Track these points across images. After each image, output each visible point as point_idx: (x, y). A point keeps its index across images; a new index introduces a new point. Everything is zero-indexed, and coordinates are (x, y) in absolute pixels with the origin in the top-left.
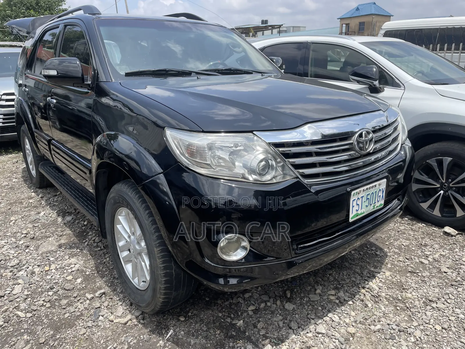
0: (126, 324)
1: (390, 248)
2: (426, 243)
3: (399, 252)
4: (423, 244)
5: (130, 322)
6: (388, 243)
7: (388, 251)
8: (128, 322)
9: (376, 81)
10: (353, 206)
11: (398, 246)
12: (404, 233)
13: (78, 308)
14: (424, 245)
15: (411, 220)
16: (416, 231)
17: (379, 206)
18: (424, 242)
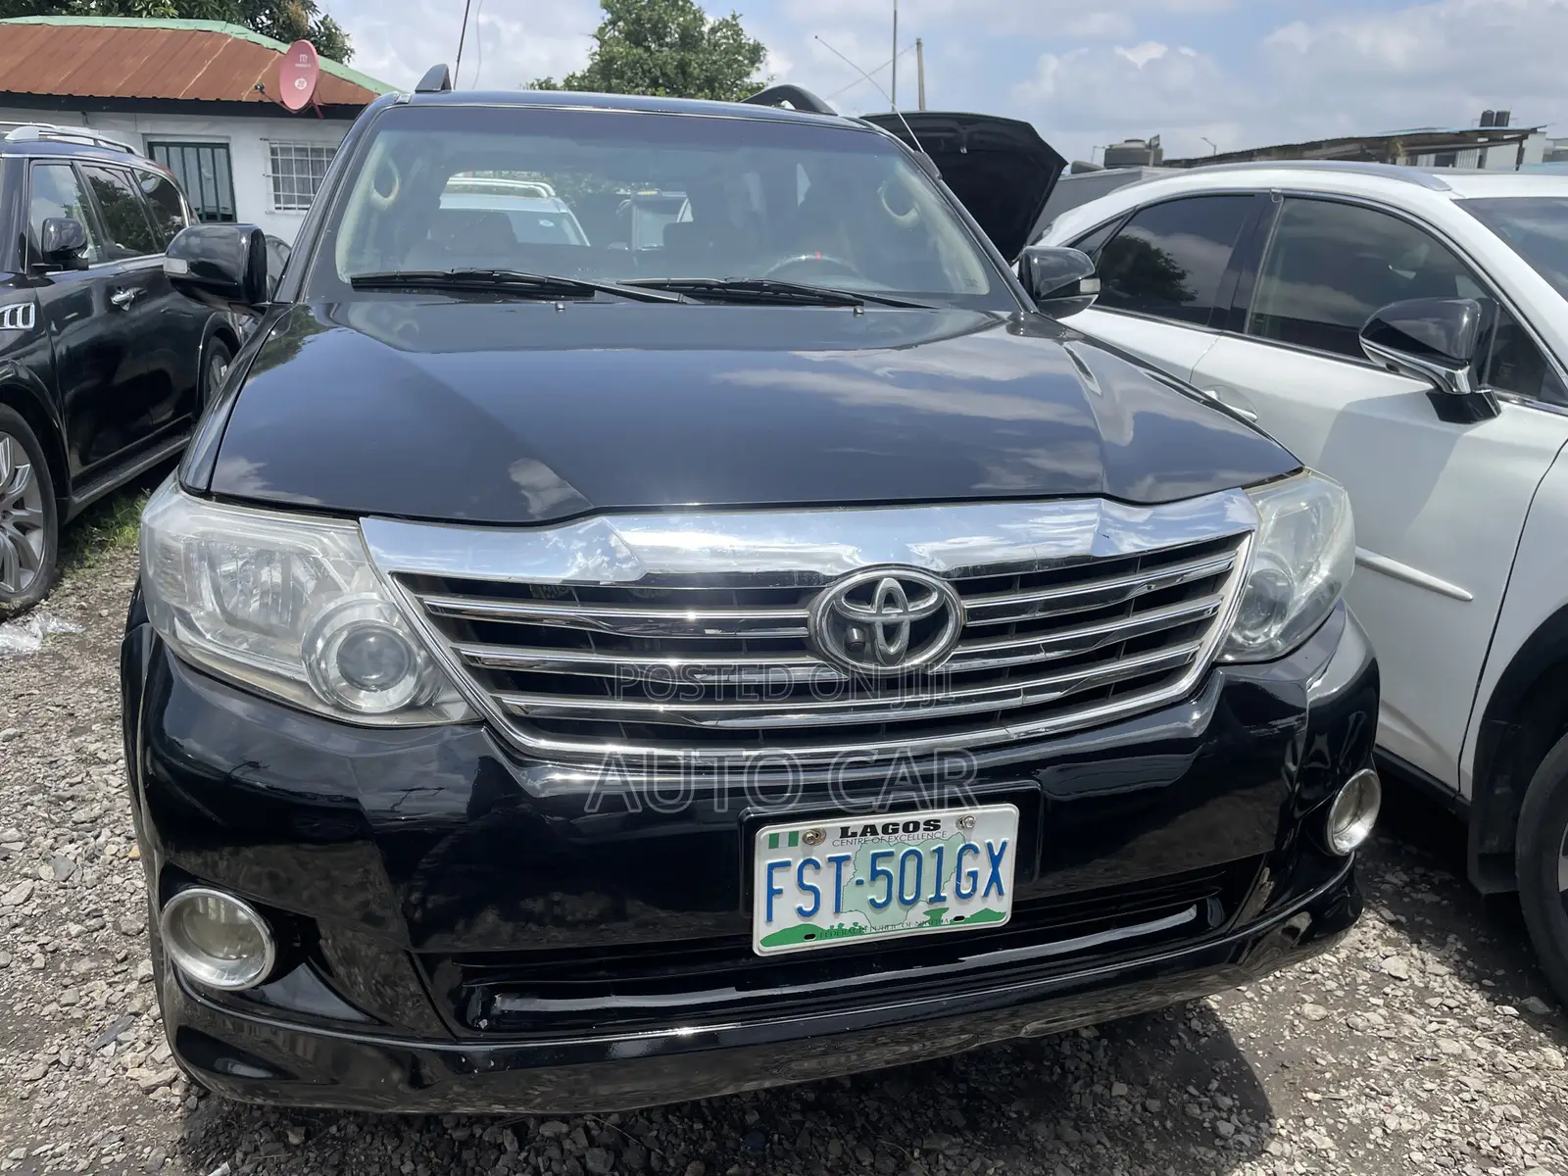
0: (149, 1091)
1: (1310, 1122)
2: (1508, 1148)
3: (1332, 1155)
4: (1486, 1148)
5: (161, 1091)
6: (1318, 1097)
7: (1283, 1132)
8: (156, 1087)
9: (1462, 367)
10: (772, 893)
11: (1356, 1121)
12: (1441, 1074)
13: (92, 998)
14: (1489, 1157)
15: (1535, 1021)
16: (1507, 1080)
17: (975, 918)
18: (1495, 1141)
